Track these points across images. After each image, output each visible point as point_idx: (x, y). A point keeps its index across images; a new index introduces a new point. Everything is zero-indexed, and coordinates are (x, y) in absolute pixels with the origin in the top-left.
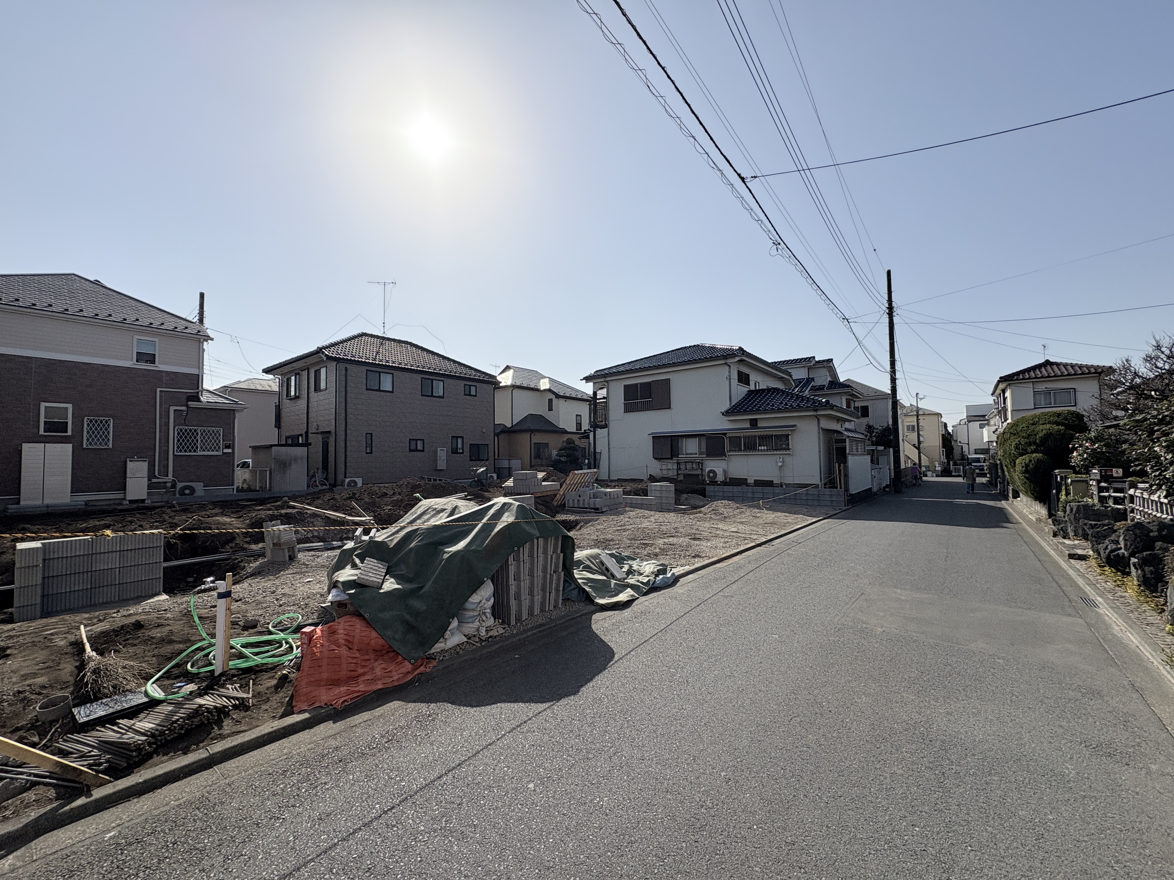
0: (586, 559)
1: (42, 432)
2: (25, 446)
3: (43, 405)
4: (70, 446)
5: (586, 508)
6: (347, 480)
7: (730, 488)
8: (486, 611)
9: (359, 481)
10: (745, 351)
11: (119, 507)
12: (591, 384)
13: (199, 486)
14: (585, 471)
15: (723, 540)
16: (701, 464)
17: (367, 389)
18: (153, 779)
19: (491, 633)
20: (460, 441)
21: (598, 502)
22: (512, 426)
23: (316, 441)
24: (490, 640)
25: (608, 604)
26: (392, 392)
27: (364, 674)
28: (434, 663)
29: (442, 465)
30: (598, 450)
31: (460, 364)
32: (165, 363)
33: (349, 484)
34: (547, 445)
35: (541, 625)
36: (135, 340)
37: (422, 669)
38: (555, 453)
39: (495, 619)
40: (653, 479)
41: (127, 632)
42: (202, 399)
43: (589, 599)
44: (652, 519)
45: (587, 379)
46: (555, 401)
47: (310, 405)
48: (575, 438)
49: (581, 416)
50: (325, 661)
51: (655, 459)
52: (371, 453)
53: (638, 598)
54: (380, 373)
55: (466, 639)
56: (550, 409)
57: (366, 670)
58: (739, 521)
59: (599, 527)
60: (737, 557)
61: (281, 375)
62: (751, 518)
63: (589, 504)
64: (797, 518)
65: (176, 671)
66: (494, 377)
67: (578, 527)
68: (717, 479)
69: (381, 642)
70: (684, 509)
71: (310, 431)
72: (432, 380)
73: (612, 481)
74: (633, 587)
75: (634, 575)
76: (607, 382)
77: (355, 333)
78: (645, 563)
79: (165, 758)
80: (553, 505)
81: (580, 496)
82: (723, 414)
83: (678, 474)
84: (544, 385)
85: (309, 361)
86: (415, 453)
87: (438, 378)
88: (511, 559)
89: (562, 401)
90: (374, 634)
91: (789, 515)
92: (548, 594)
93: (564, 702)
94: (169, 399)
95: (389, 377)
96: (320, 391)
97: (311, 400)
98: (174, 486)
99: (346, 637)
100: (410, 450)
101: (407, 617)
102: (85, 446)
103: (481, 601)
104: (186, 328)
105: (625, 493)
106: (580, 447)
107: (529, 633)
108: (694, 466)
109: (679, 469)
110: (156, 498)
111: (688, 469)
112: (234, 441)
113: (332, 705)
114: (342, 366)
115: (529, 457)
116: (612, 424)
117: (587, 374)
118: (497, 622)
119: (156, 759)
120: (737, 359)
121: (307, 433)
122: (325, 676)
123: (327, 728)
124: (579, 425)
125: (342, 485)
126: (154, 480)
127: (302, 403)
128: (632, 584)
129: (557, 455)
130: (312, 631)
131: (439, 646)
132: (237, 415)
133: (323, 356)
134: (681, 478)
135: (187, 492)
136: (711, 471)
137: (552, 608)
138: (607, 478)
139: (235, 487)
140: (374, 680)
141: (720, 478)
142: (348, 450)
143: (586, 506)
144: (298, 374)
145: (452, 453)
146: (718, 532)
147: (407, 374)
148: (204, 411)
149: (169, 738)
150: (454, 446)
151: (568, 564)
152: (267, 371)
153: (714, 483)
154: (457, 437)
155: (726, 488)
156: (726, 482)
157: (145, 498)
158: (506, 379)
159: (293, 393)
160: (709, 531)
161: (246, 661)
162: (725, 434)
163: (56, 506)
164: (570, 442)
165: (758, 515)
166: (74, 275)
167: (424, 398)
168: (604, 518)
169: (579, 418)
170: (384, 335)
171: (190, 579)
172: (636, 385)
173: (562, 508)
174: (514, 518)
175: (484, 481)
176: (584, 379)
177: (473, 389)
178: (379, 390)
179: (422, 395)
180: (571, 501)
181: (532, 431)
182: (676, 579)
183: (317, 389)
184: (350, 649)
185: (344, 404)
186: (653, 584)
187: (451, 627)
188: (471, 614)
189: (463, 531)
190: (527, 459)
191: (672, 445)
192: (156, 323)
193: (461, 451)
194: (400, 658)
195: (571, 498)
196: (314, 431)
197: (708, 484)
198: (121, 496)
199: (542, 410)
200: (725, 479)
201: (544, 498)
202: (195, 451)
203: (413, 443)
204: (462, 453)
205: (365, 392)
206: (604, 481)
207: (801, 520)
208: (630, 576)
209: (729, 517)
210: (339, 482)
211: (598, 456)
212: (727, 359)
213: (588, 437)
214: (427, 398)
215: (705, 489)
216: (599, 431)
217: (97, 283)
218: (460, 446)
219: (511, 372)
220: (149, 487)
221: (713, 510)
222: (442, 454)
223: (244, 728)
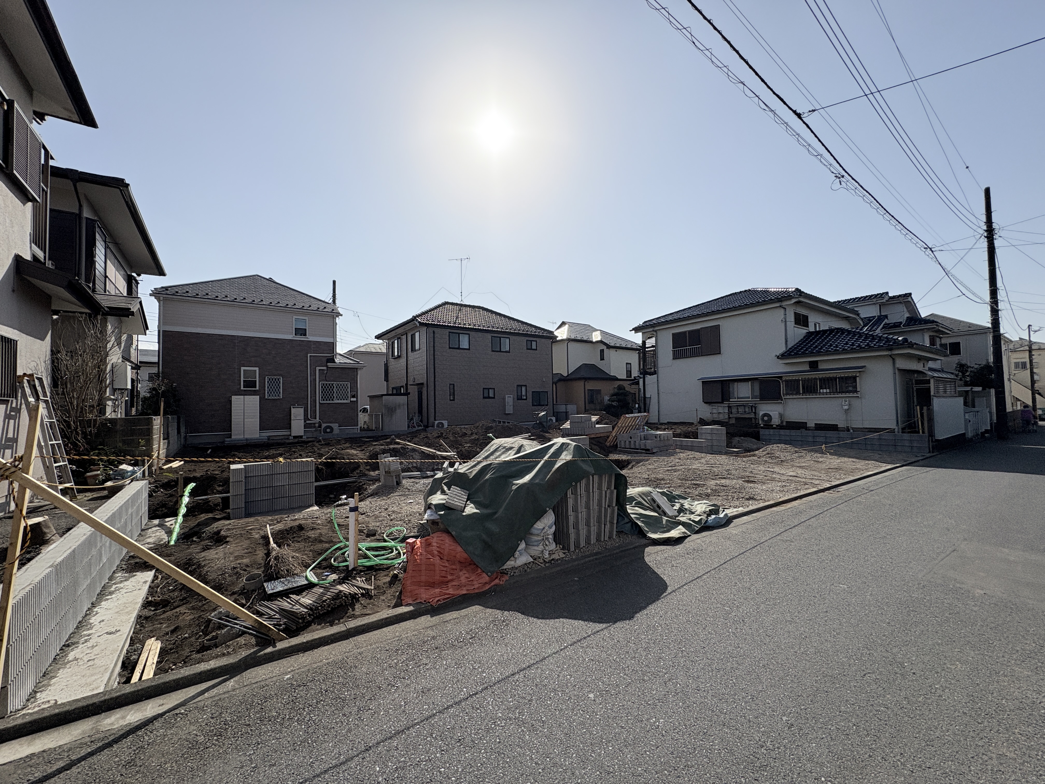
0: (638, 496)
1: (242, 388)
2: (234, 398)
3: (243, 368)
4: (257, 398)
5: (637, 449)
6: (436, 422)
7: (787, 432)
8: (549, 537)
9: (445, 423)
10: (803, 292)
11: (287, 441)
12: (640, 334)
13: (335, 426)
14: (636, 415)
15: (780, 484)
16: (754, 408)
17: (450, 348)
18: (312, 641)
19: (553, 557)
20: (524, 389)
21: (649, 444)
22: (568, 375)
23: (413, 390)
24: (553, 562)
25: (660, 538)
26: (469, 349)
27: (452, 580)
28: (506, 577)
29: (509, 409)
30: (648, 395)
31: (523, 323)
32: (313, 335)
33: (438, 426)
34: (599, 391)
35: (597, 554)
36: (294, 319)
37: (497, 581)
38: (607, 398)
39: (556, 544)
40: (703, 422)
41: (295, 532)
42: (336, 360)
43: (641, 533)
44: (703, 461)
45: (636, 330)
46: (606, 351)
47: (409, 362)
48: (626, 384)
49: (630, 364)
50: (423, 568)
51: (705, 403)
52: (454, 400)
53: (690, 536)
54: (459, 334)
55: (532, 560)
56: (602, 359)
57: (454, 577)
58: (798, 465)
59: (650, 467)
60: (797, 501)
61: (388, 340)
62: (812, 462)
63: (640, 445)
64: (869, 464)
65: (324, 564)
66: (552, 332)
67: (630, 467)
68: (772, 423)
69: (465, 555)
70: (737, 452)
71: (409, 383)
72: (500, 338)
73: (662, 424)
74: (684, 524)
75: (686, 514)
76: (656, 331)
77: (440, 303)
78: (696, 503)
79: (319, 627)
80: (606, 446)
81: (631, 438)
82: (778, 357)
83: (729, 418)
84: (596, 337)
85: (407, 327)
86: (488, 400)
87: (505, 336)
88: (569, 492)
89: (612, 352)
90: (459, 549)
91: (857, 460)
92: (603, 526)
93: (619, 624)
94: (316, 362)
95: (466, 337)
96: (415, 351)
97: (409, 358)
98: (320, 426)
99: (438, 549)
100: (484, 398)
101: (484, 536)
102: (266, 397)
103: (544, 528)
104: (325, 308)
105: (675, 435)
106: (630, 393)
107: (587, 560)
108: (747, 410)
109: (730, 412)
110: (309, 435)
111: (741, 413)
112: (357, 392)
113: (429, 603)
114: (431, 330)
115: (583, 403)
116: (661, 371)
117: (636, 325)
118: (558, 548)
119: (313, 626)
120: (794, 301)
121: (407, 384)
122: (423, 578)
123: (425, 620)
124: (629, 373)
125: (433, 426)
126: (308, 422)
127: (403, 361)
128: (683, 522)
129: (609, 400)
130: (414, 542)
131: (510, 564)
132: (359, 372)
133: (417, 323)
134: (733, 421)
135: (328, 430)
136: (765, 415)
137: (607, 539)
138: (656, 421)
139: (359, 427)
140: (460, 587)
141: (776, 421)
142: (436, 398)
143: (638, 447)
144: (400, 338)
145: (518, 399)
146: (774, 476)
147: (480, 334)
148: (337, 370)
149: (321, 613)
150: (520, 394)
151: (621, 499)
152: (378, 337)
153: (768, 426)
154: (521, 386)
155: (782, 432)
156: (783, 426)
157: (303, 434)
158: (562, 334)
159: (396, 354)
160: (764, 474)
161: (369, 561)
162: (781, 377)
163: (251, 439)
164: (620, 388)
165: (821, 460)
166: (258, 276)
167: (494, 353)
168: (655, 458)
169: (629, 366)
170: (462, 303)
171: (332, 496)
172: (684, 333)
173: (615, 448)
174: (571, 456)
175: (545, 424)
176: (633, 329)
177: (534, 343)
178: (459, 348)
179: (493, 351)
180: (623, 442)
181: (586, 379)
182: (729, 521)
183: (413, 349)
184: (441, 559)
185: (433, 361)
186: (705, 524)
187: (519, 548)
188: (536, 538)
189: (528, 467)
190: (582, 403)
191: (722, 390)
192: (306, 306)
193: (525, 398)
194: (479, 571)
195: (623, 440)
196: (412, 383)
197: (762, 428)
198: (288, 433)
199: (594, 360)
200: (782, 422)
201: (598, 439)
202: (332, 400)
203: (486, 391)
204: (526, 399)
205: (449, 350)
206: (654, 424)
207: (872, 467)
208: (682, 514)
209: (786, 461)
210: (430, 424)
211: (648, 402)
212: (781, 301)
213: (638, 383)
214: (497, 353)
215: (759, 432)
216: (648, 377)
217: (270, 280)
218: (524, 393)
219: (566, 328)
220: (305, 427)
221: (768, 454)
222: (510, 400)
223: (369, 612)
